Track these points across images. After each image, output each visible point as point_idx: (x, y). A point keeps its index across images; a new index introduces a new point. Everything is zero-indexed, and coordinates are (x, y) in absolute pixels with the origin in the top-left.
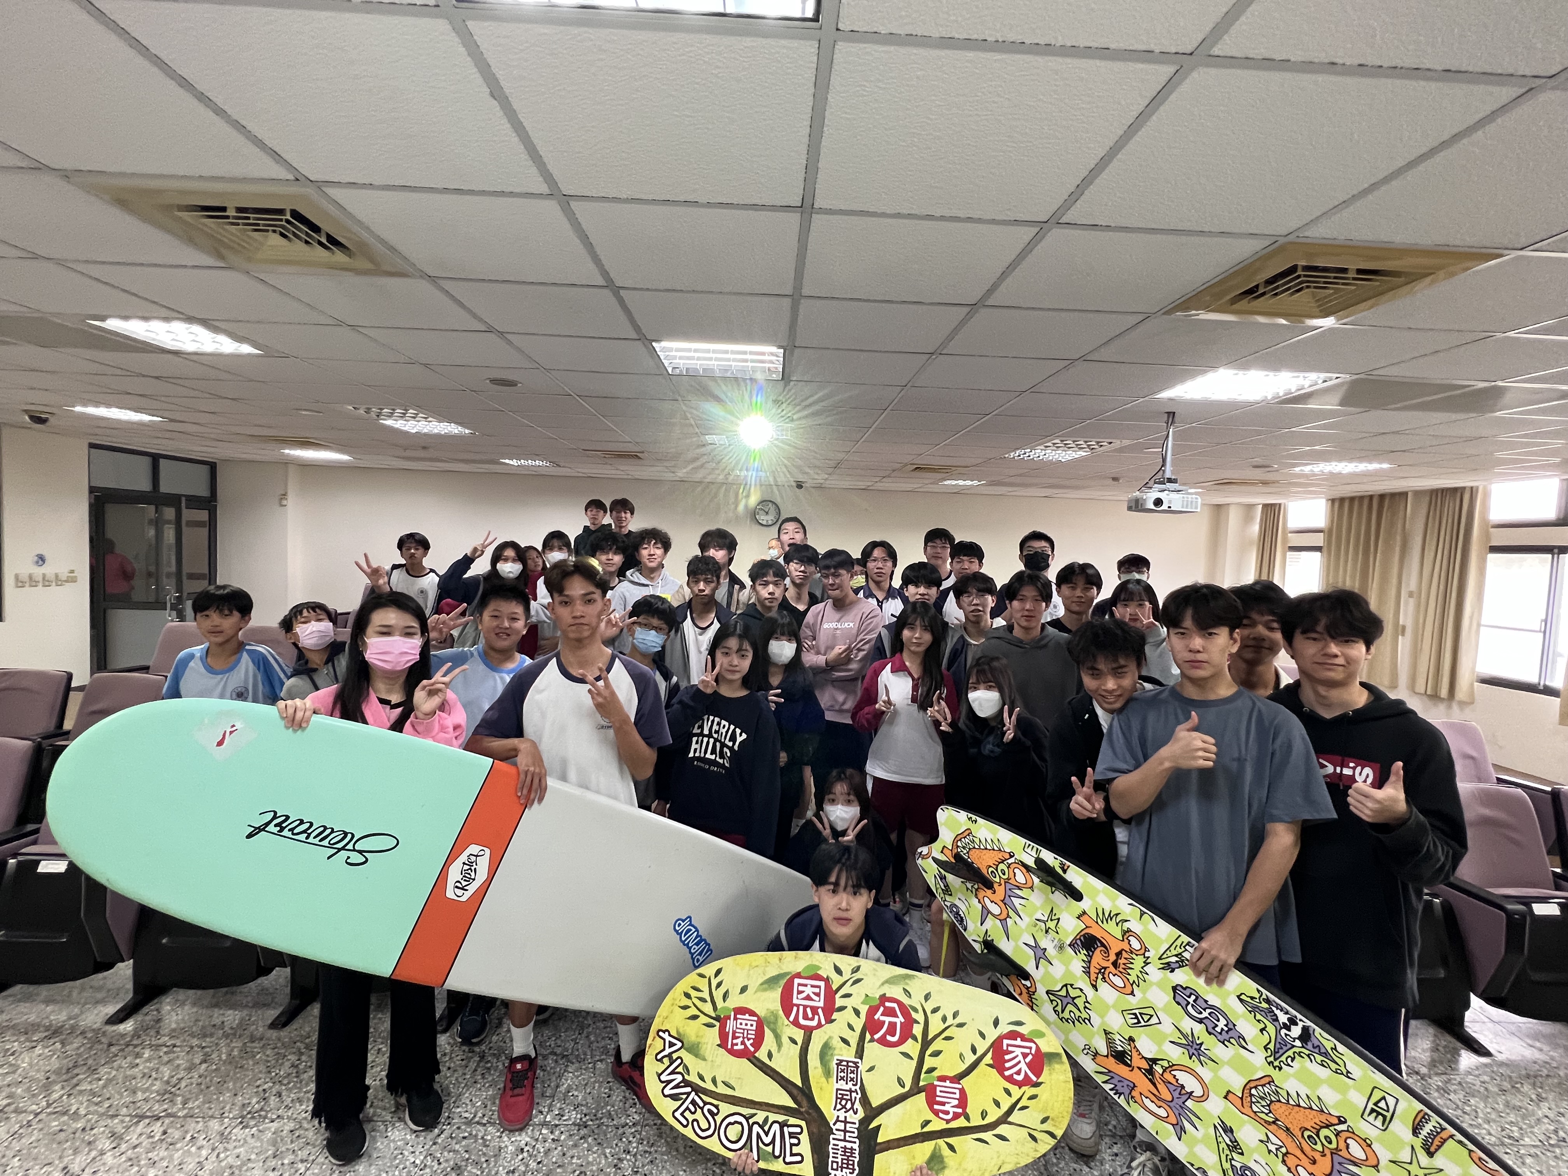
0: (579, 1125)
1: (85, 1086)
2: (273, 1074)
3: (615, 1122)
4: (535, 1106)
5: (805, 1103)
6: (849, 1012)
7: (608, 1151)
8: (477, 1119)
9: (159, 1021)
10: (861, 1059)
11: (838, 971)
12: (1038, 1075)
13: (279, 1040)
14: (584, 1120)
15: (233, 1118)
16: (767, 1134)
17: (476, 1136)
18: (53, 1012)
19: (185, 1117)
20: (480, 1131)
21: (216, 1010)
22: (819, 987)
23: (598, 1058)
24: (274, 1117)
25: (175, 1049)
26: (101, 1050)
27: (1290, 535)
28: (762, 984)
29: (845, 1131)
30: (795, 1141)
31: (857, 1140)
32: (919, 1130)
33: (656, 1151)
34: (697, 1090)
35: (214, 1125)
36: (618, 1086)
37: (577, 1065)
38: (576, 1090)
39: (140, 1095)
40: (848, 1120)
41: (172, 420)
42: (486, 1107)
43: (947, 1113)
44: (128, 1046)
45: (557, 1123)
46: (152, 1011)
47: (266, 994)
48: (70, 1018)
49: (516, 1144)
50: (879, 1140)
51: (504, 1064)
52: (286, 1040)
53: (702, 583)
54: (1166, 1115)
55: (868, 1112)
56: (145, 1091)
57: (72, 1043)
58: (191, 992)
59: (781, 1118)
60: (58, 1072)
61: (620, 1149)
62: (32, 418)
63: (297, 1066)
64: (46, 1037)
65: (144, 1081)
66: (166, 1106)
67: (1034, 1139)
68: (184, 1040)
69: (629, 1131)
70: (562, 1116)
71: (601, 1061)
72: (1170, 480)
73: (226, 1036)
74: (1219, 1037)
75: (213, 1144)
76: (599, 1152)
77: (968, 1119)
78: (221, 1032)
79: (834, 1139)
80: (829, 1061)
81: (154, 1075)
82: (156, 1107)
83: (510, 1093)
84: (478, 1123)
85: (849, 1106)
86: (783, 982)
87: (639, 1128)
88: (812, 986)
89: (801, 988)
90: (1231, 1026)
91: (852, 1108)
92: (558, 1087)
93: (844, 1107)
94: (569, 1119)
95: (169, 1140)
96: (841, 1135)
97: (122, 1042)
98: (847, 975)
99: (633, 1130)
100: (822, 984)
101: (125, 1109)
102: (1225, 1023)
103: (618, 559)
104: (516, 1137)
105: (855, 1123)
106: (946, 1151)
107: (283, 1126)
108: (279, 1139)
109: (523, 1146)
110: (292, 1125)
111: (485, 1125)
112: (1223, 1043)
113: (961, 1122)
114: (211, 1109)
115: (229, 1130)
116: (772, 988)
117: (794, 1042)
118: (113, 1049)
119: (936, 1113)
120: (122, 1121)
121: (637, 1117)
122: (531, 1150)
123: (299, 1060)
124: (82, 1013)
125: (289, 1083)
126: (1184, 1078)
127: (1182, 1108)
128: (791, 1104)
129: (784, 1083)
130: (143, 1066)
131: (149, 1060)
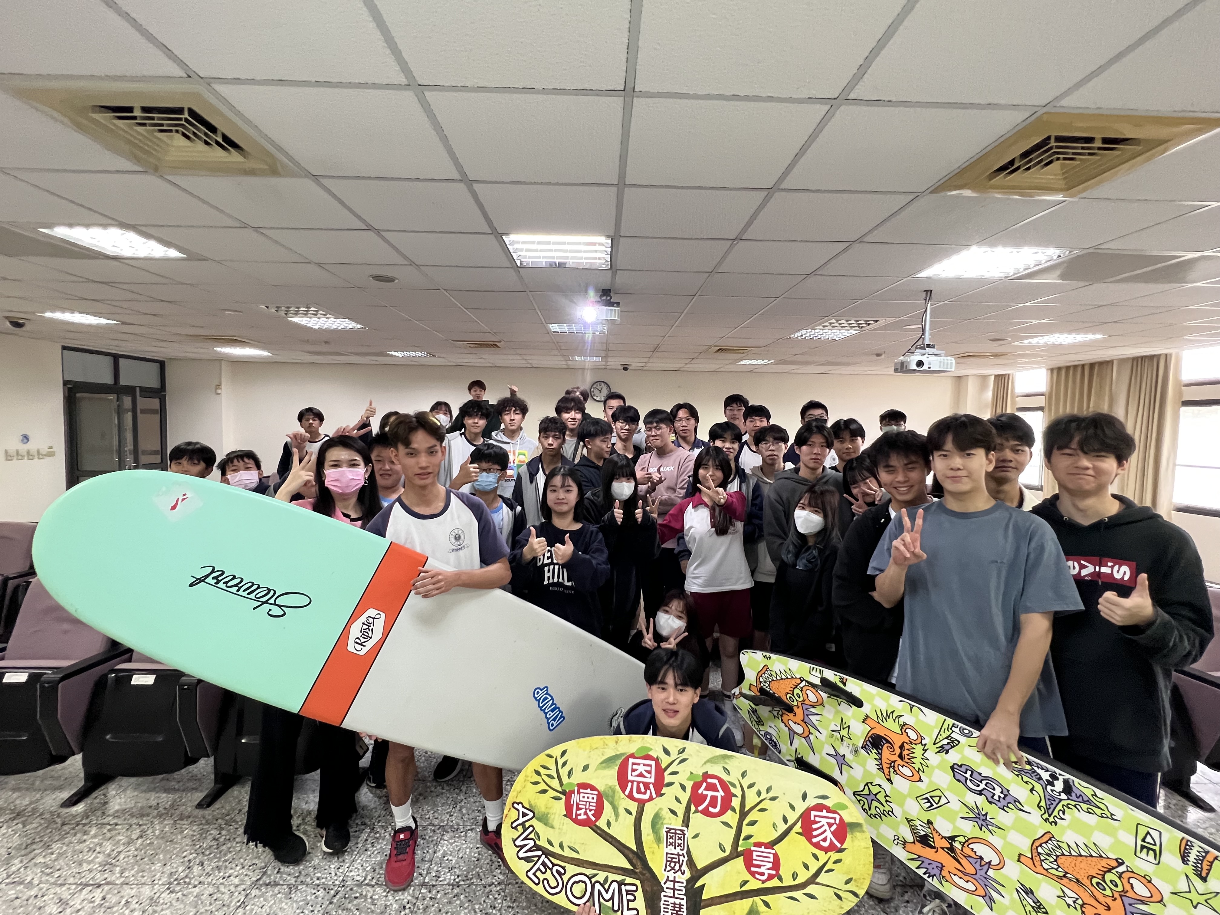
0: (453, 885)
1: (40, 860)
2: (198, 846)
3: (483, 882)
4: (416, 870)
5: (639, 864)
6: (677, 786)
7: (477, 907)
8: (367, 882)
9: (106, 803)
10: (687, 826)
11: (667, 752)
12: (842, 842)
13: (204, 817)
14: (457, 880)
15: (162, 884)
16: (607, 891)
17: (366, 896)
18: (19, 797)
19: (122, 884)
20: (369, 891)
21: (153, 793)
22: (650, 766)
23: (469, 828)
24: (196, 883)
25: (117, 827)
26: (56, 829)
27: (1017, 399)
28: (601, 763)
29: (674, 889)
30: (631, 897)
31: (685, 897)
32: (738, 889)
33: (518, 906)
34: (547, 853)
35: (147, 891)
36: (485, 850)
37: (452, 834)
38: (450, 855)
39: (85, 866)
40: (677, 880)
41: (123, 323)
42: (374, 871)
43: (762, 874)
44: (78, 825)
45: (434, 883)
46: (100, 795)
47: (196, 780)
48: (31, 803)
49: (400, 902)
50: (704, 897)
51: (390, 834)
52: (210, 817)
53: (551, 439)
54: (974, 889)
55: (694, 873)
56: (89, 862)
57: (32, 823)
58: (133, 780)
59: (619, 878)
60: (18, 848)
61: (487, 905)
62: (12, 323)
63: (217, 840)
64: (10, 819)
65: (90, 854)
66: (106, 876)
67: (839, 897)
68: (125, 820)
69: (494, 889)
70: (439, 877)
71: (471, 830)
72: (929, 346)
73: (160, 815)
74: (999, 804)
75: (143, 907)
76: (470, 908)
77: (780, 879)
78: (156, 811)
79: (664, 896)
80: (660, 829)
81: (98, 849)
82: (99, 875)
83: (395, 859)
84: (367, 885)
85: (677, 867)
86: (619, 762)
87: (503, 887)
88: (645, 765)
89: (635, 767)
90: (1005, 792)
91: (680, 869)
92: (435, 853)
93: (673, 868)
94: (445, 880)
95: (107, 904)
96: (670, 893)
97: (73, 822)
98: (674, 755)
99: (498, 888)
100: (653, 763)
101: (72, 879)
102: (1001, 790)
103: (482, 423)
104: (400, 896)
105: (683, 883)
106: (762, 908)
107: (203, 891)
108: (200, 902)
109: (406, 904)
110: (211, 890)
111: (373, 886)
112: (1003, 809)
113: (775, 883)
114: (143, 877)
115: (157, 895)
116: (609, 767)
117: (630, 813)
118: (66, 828)
119: (753, 874)
120: (69, 889)
121: (501, 877)
122: (412, 907)
123: (220, 834)
124: (42, 798)
125: (210, 854)
126: (981, 850)
127: (985, 878)
128: (628, 866)
129: (621, 848)
130: (90, 842)
131: (95, 836)
